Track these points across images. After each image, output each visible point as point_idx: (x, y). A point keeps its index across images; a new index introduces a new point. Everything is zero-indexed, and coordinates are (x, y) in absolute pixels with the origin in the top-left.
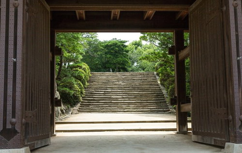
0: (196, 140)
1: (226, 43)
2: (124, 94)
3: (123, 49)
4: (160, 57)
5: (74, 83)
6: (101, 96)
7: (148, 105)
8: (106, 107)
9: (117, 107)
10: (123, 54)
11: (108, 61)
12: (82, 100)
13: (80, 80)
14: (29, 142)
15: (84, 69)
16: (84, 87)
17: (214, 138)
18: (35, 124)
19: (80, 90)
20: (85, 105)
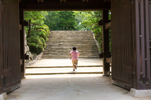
0: (114, 83)
1: (133, 25)
2: (71, 46)
3: (71, 15)
4: (95, 23)
5: (38, 39)
6: (56, 47)
7: (86, 53)
8: (60, 55)
9: (67, 55)
10: (71, 18)
11: (62, 22)
12: (44, 50)
13: (43, 37)
14: (6, 88)
15: (45, 30)
16: (46, 41)
17: (124, 84)
18: (10, 76)
19: (42, 44)
20: (46, 53)
